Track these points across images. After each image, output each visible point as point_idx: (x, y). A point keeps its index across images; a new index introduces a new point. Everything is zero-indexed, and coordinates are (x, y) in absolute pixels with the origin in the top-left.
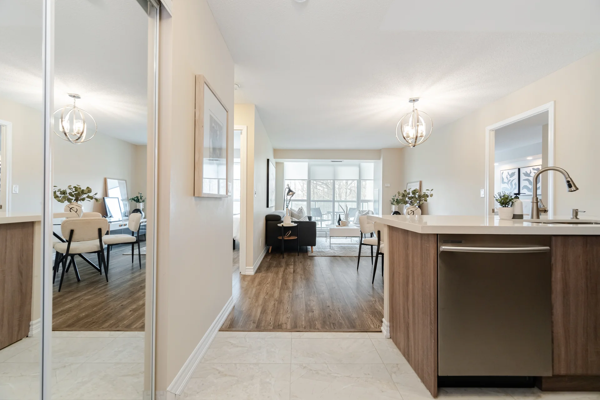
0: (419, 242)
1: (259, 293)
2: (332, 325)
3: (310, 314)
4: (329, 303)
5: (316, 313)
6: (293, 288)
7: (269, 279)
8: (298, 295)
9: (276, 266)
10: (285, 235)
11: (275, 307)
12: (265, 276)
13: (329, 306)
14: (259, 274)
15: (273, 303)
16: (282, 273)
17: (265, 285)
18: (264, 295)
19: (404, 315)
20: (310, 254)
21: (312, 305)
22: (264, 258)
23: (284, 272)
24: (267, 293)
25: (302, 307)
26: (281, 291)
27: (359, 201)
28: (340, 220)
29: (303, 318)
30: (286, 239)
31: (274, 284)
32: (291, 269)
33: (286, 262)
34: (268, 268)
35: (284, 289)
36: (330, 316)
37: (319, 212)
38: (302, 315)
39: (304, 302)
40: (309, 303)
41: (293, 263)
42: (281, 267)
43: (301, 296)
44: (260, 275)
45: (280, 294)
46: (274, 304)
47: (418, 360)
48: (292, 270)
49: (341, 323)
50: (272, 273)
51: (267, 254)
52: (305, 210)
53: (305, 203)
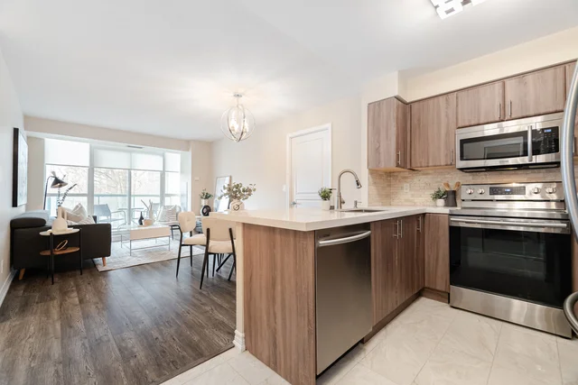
0: (292, 239)
1: (14, 361)
2: (171, 365)
3: (132, 363)
4: (155, 334)
5: (141, 355)
6: (88, 329)
7: (32, 328)
8: (100, 339)
9: (42, 300)
10: (55, 247)
11: (59, 376)
12: (20, 324)
13: (157, 338)
14: (4, 324)
15: (52, 370)
16: (58, 309)
17: (23, 342)
18: (28, 363)
19: (268, 321)
20: (101, 268)
21: (130, 346)
22: (9, 292)
23: (61, 305)
24: (34, 356)
25: (114, 356)
26: (65, 341)
27: (163, 195)
28: (142, 218)
29: (123, 374)
30: (58, 253)
31: (46, 334)
32: (74, 297)
33: (61, 290)
34: (24, 308)
35: (69, 337)
36: (164, 352)
37: (105, 209)
38: (118, 370)
39: (115, 346)
40: (124, 345)
41: (74, 288)
42: (52, 299)
43: (105, 338)
44: (7, 326)
45: (64, 347)
46: (57, 371)
47: (291, 367)
48: (77, 299)
49: (183, 357)
50: (35, 313)
51: (15, 283)
52: (85, 207)
53: (85, 198)
